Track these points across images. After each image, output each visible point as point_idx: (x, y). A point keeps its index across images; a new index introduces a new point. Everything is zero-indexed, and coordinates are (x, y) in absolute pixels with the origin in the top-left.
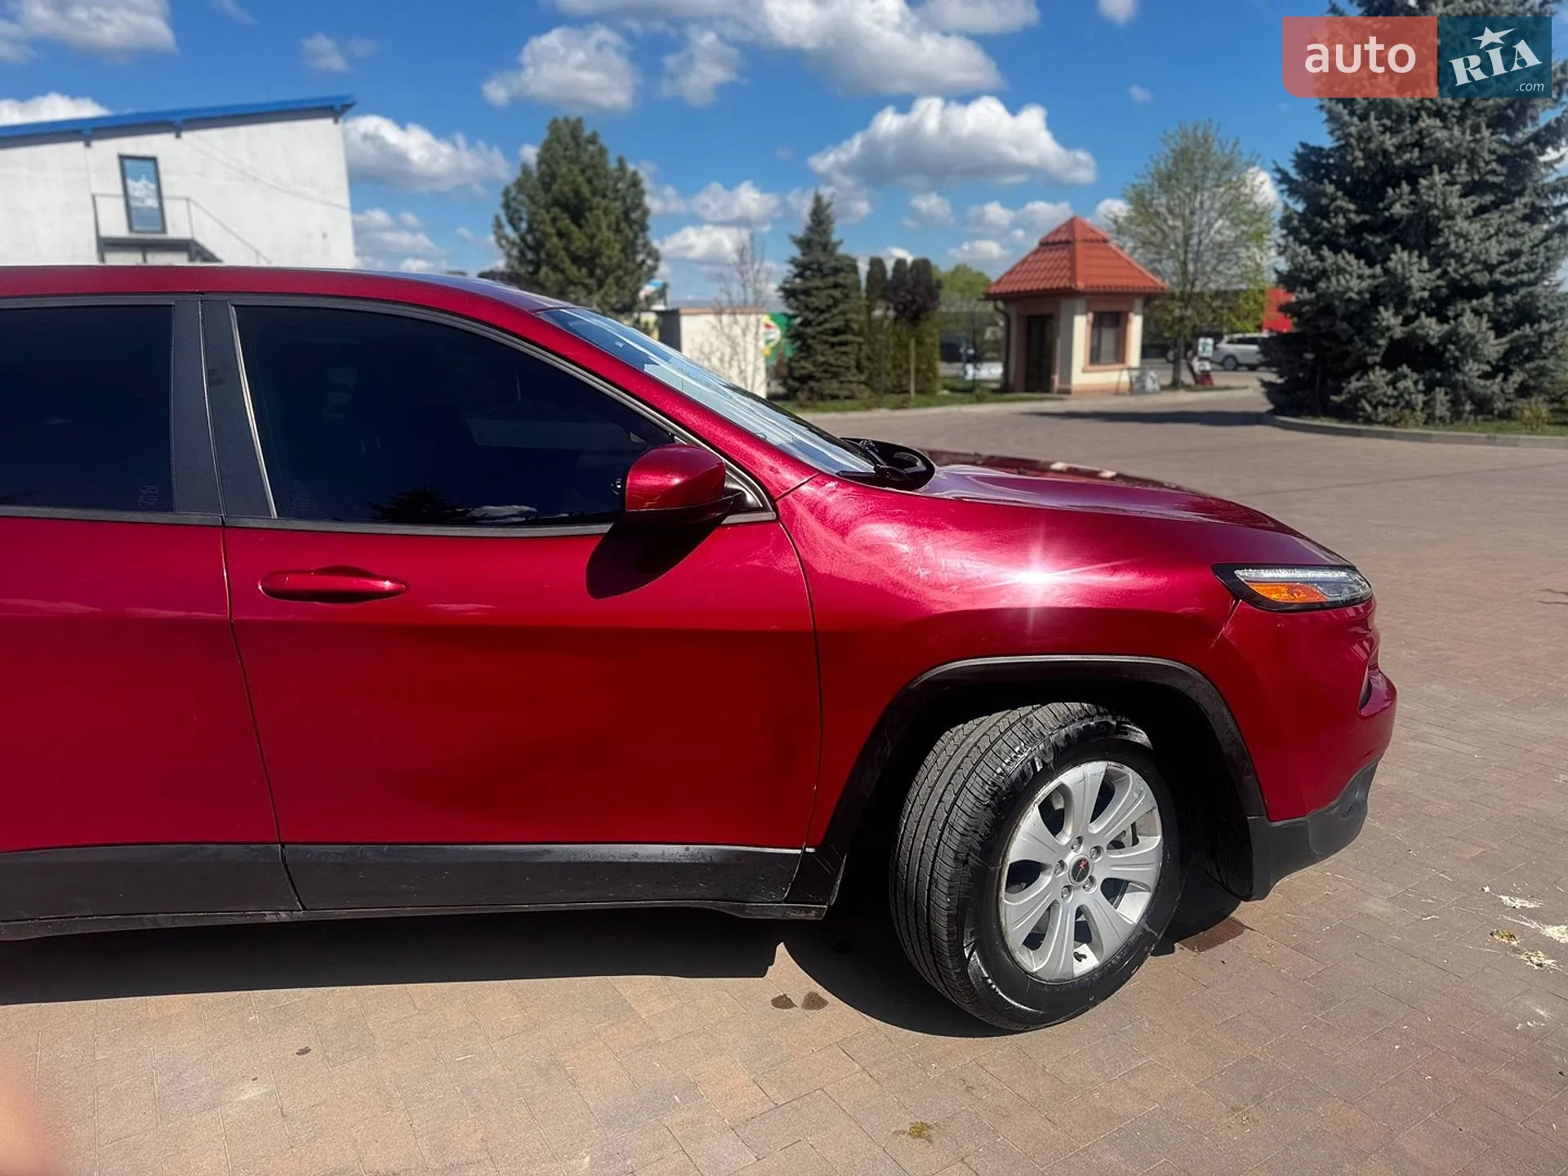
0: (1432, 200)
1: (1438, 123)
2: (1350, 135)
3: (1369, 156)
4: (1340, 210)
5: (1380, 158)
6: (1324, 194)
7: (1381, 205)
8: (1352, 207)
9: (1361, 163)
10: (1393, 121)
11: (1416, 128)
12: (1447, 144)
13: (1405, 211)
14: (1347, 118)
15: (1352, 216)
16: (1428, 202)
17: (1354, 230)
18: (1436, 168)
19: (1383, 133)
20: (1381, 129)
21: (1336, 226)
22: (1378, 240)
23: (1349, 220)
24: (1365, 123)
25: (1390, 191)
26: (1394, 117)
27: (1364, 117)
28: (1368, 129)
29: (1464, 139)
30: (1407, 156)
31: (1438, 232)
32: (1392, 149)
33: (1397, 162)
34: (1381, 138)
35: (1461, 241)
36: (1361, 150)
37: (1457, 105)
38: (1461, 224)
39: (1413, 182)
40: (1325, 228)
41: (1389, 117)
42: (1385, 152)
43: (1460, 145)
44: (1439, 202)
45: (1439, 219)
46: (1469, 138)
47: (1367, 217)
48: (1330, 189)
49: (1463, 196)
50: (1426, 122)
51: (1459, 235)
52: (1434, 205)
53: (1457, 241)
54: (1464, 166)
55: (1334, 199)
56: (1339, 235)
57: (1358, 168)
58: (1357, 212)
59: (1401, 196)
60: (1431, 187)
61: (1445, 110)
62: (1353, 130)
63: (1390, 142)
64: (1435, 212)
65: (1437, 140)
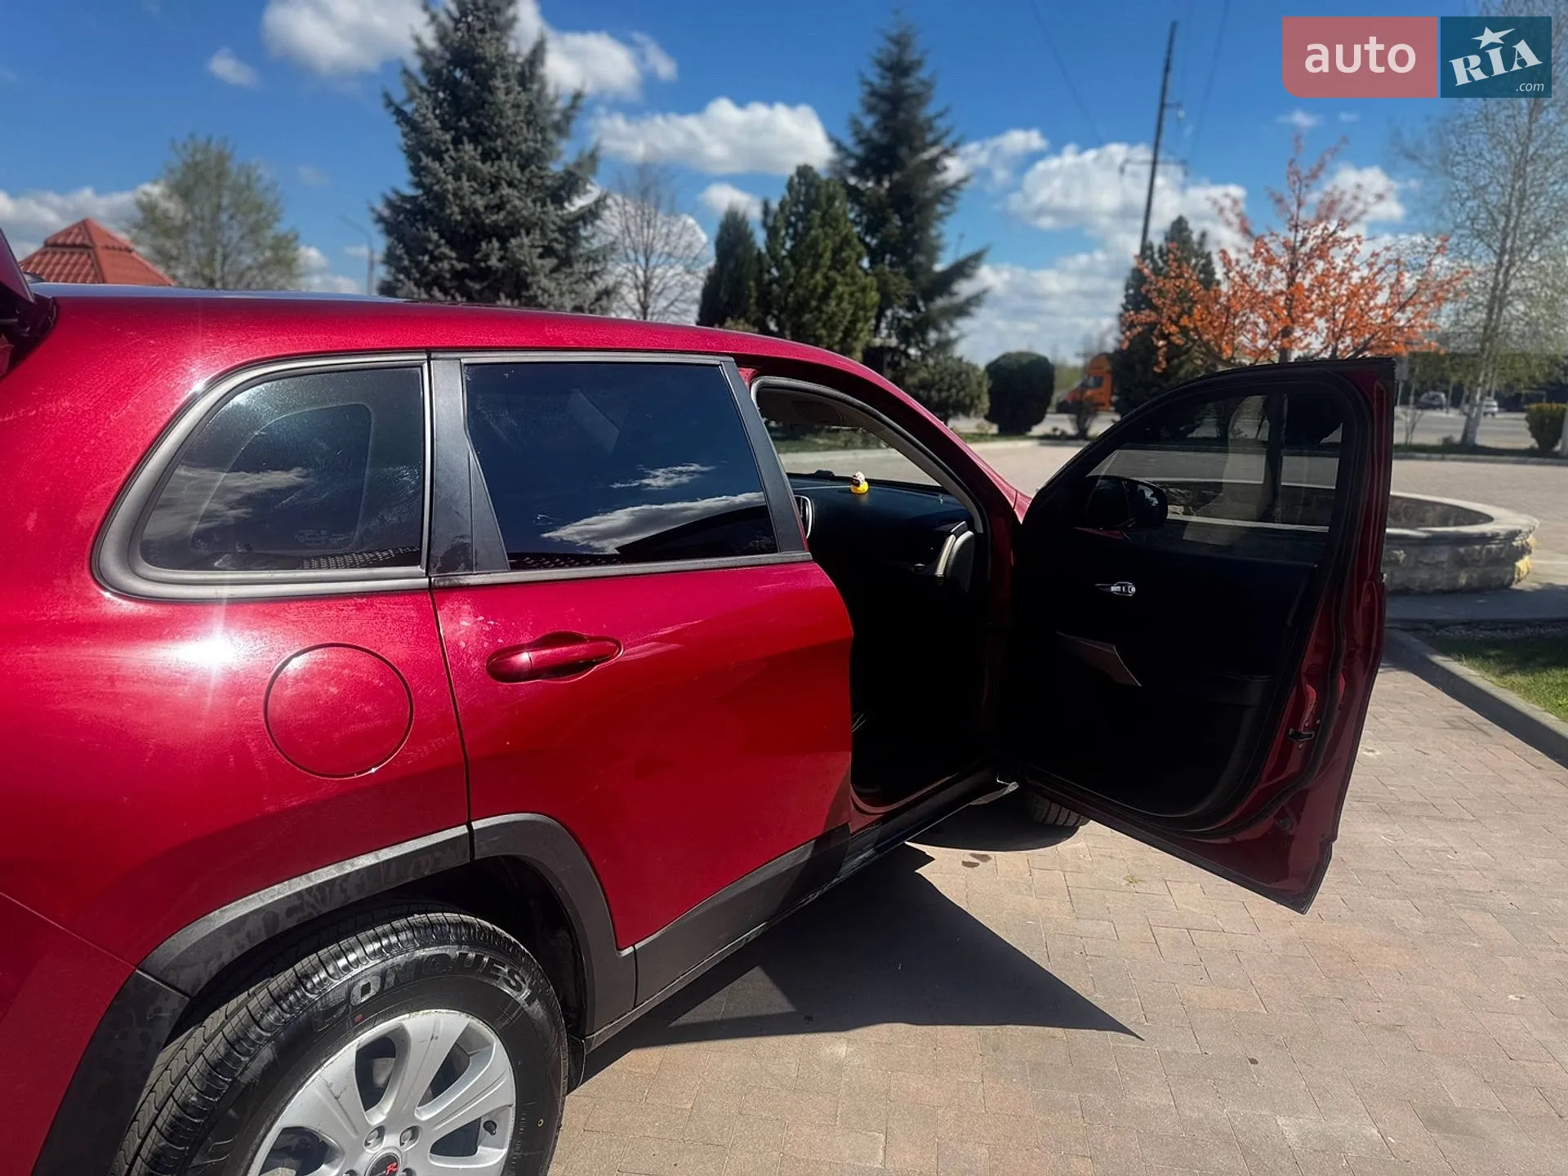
0: (522, 258)
1: (516, 193)
2: (447, 191)
3: (464, 212)
4: (443, 257)
5: (472, 215)
6: (429, 240)
7: (477, 256)
8: (453, 255)
9: (459, 218)
10: (479, 184)
11: (498, 194)
12: (525, 213)
13: (500, 265)
14: (443, 175)
15: (455, 262)
16: (520, 260)
17: (457, 275)
18: (523, 232)
19: (473, 193)
20: (472, 190)
21: (440, 270)
22: (477, 287)
23: (452, 266)
24: (459, 183)
25: (484, 245)
26: (479, 181)
27: (457, 178)
28: (460, 189)
29: (535, 210)
30: (494, 217)
31: (527, 287)
32: (482, 209)
33: (487, 221)
34: (473, 198)
35: (546, 296)
36: (457, 205)
37: (524, 180)
38: (545, 282)
39: (504, 241)
40: (432, 271)
41: (475, 180)
42: (476, 210)
43: (533, 214)
44: (528, 260)
45: (527, 274)
46: (539, 209)
47: (467, 266)
48: (435, 236)
49: (541, 256)
50: (505, 190)
51: (545, 291)
52: (524, 263)
53: (542, 295)
54: (538, 232)
55: (438, 246)
56: (444, 278)
57: (456, 221)
58: (459, 260)
59: (492, 249)
60: (521, 246)
61: (516, 182)
62: (449, 187)
63: (480, 203)
64: (526, 269)
65: (515, 207)
